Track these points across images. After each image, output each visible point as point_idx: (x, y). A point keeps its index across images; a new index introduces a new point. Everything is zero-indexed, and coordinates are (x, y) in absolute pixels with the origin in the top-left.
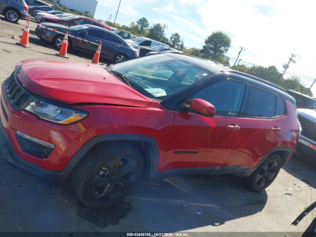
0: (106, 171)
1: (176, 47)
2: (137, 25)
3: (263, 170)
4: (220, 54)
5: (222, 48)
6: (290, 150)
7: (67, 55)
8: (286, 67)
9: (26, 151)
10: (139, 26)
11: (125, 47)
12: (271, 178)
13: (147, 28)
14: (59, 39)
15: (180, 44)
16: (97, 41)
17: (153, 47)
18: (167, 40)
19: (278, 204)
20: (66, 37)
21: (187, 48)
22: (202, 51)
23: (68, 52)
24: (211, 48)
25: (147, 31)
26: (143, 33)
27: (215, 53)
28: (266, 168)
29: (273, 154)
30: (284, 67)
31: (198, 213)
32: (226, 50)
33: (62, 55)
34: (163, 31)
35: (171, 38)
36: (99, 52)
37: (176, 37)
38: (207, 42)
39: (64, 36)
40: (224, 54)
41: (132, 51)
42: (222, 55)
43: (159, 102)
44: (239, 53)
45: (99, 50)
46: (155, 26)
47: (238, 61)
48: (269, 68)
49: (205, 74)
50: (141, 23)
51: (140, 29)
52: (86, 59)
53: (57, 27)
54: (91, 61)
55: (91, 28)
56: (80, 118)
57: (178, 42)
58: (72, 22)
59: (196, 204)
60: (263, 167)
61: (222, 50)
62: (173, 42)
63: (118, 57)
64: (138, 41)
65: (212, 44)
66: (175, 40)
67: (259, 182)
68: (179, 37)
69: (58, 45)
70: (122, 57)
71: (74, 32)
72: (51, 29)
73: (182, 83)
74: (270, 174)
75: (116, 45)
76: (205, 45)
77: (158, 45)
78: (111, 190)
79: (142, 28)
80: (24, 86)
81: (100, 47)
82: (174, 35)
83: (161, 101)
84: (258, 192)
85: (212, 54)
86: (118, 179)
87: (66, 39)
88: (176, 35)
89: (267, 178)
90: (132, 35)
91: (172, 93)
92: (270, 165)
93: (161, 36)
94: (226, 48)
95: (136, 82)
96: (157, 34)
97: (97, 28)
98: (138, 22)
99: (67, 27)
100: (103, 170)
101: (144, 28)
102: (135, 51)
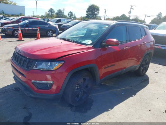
0: (78, 86)
1: (72, 19)
2: (49, 13)
3: (143, 64)
4: (95, 16)
5: (96, 13)
6: (152, 51)
7: (23, 39)
8: (130, 13)
9: (39, 89)
10: (50, 13)
11: (50, 26)
12: (147, 67)
13: (54, 13)
14: (15, 32)
15: (74, 16)
16: (35, 27)
17: (62, 22)
18: (67, 16)
19: (154, 78)
20: (20, 29)
21: (78, 18)
22: (86, 17)
23: (23, 37)
24: (90, 14)
25: (55, 15)
26: (53, 16)
27: (93, 16)
28: (144, 63)
29: (146, 55)
30: (129, 13)
31: (122, 93)
32: (98, 13)
33: (20, 40)
34: (63, 13)
35: (68, 15)
36: (39, 32)
37: (71, 14)
38: (87, 12)
39: (18, 29)
40: (98, 15)
41: (54, 27)
42: (97, 16)
43: (91, 46)
44: (105, 12)
45: (39, 31)
46: (58, 11)
47: (105, 17)
48: (122, 16)
49: (107, 27)
50: (51, 12)
51: (51, 15)
52: (33, 38)
53: (12, 26)
54: (36, 38)
55: (29, 21)
56: (61, 65)
57: (72, 16)
58: (18, 21)
59: (119, 89)
60: (143, 63)
61: (96, 14)
62: (70, 16)
63: (48, 32)
64: (54, 21)
65: (90, 12)
66: (71, 15)
67: (143, 71)
68: (72, 13)
69: (16, 35)
70: (50, 31)
71: (22, 26)
72: (11, 28)
73: (92, 35)
74: (146, 65)
75: (45, 27)
76: (87, 13)
77: (65, 20)
78: (82, 95)
79: (52, 14)
80: (27, 58)
81: (39, 30)
82: (70, 13)
83: (92, 45)
84: (143, 76)
85: (91, 17)
86: (84, 89)
87: (20, 31)
88: (71, 12)
89: (145, 68)
90: (49, 19)
91: (96, 40)
92: (145, 61)
93: (63, 15)
94: (98, 12)
95: (75, 40)
96: (60, 15)
97: (33, 21)
98: (49, 12)
99: (17, 25)
100: (77, 86)
101: (53, 14)
102: (56, 27)
